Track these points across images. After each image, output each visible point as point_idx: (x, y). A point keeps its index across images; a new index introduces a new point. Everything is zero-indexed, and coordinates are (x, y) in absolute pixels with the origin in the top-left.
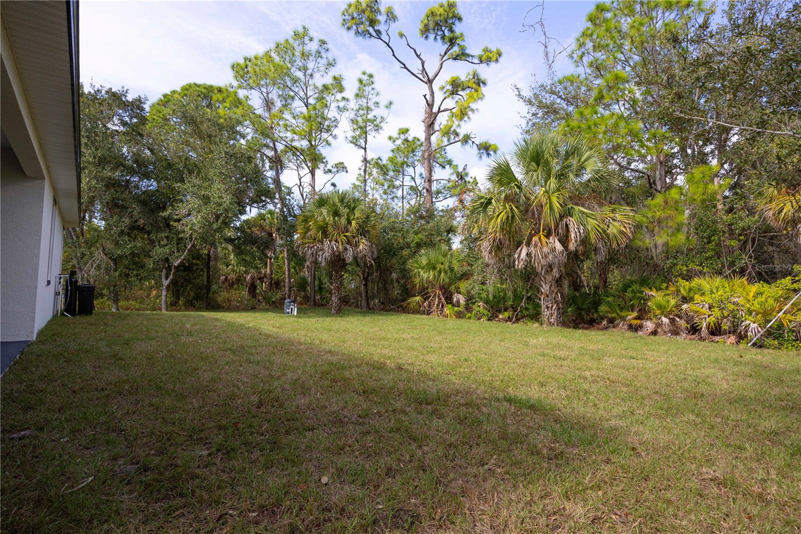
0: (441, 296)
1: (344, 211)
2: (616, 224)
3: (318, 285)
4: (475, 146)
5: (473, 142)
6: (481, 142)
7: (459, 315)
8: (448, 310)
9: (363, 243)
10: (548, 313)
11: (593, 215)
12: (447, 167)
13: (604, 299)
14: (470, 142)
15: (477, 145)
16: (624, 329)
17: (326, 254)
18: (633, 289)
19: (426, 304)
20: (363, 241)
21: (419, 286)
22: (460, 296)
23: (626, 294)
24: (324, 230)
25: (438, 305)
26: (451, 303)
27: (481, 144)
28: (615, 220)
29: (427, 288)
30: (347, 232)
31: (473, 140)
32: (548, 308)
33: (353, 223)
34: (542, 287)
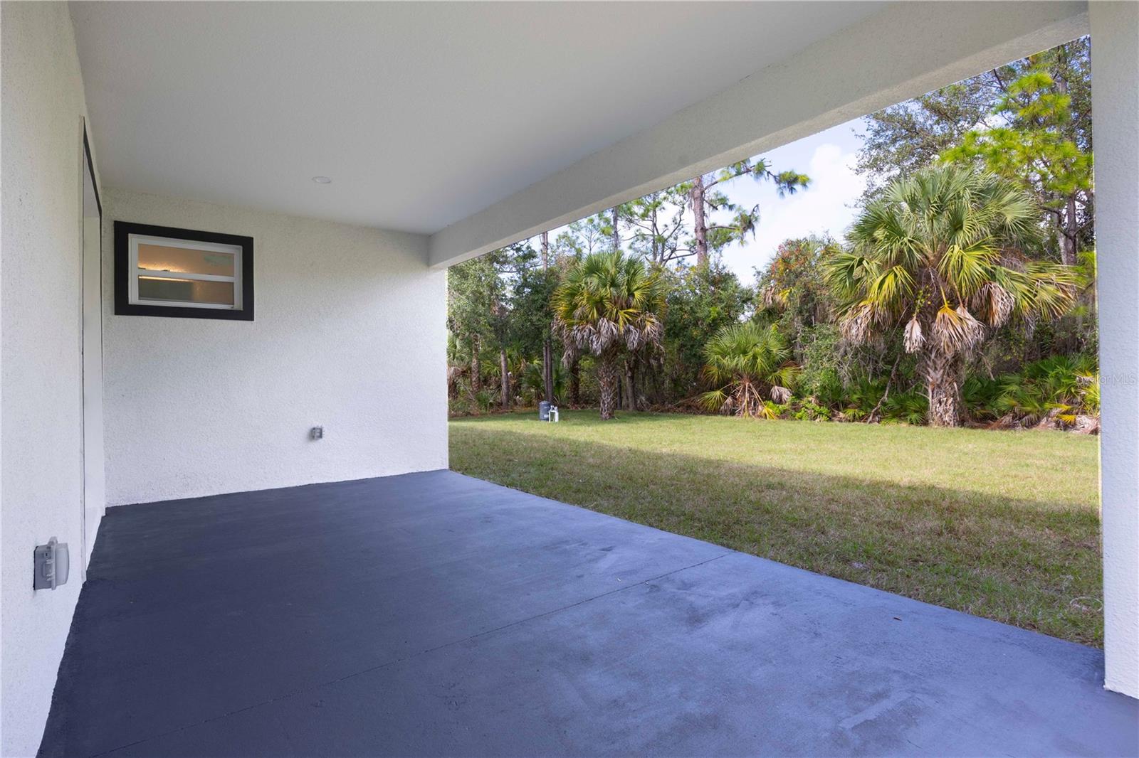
0: (754, 390)
1: (622, 279)
2: (1051, 288)
3: (556, 379)
4: (771, 178)
5: (769, 173)
6: (782, 172)
7: (783, 415)
8: (766, 409)
9: (653, 323)
10: (941, 409)
11: (1022, 278)
12: (720, 207)
13: (1005, 388)
14: (765, 173)
15: (775, 177)
16: (1051, 427)
17: (603, 339)
18: (1058, 373)
19: (729, 400)
20: (652, 320)
21: (719, 377)
22: (783, 390)
23: (1047, 380)
24: (600, 306)
25: (749, 403)
26: (770, 398)
27: (780, 175)
28: (1050, 283)
29: (730, 380)
30: (630, 308)
31: (768, 169)
32: (940, 403)
33: (637, 294)
34: (929, 373)
